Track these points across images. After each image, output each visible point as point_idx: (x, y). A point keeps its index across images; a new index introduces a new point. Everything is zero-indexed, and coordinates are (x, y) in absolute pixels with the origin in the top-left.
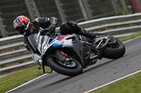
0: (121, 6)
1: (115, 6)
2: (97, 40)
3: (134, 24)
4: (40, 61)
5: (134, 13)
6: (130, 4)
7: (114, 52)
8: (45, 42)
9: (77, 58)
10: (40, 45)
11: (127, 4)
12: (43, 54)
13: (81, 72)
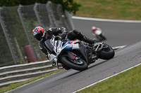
0: (19, 57)
1: (14, 57)
3: (29, 71)
5: (29, 62)
6: (27, 55)
8: (59, 46)
9: (83, 58)
10: (55, 48)
11: (24, 56)
12: (58, 54)
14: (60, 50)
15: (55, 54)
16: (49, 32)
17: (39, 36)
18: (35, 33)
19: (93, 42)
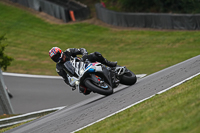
2: (117, 68)
4: (77, 83)
10: (77, 69)
12: (80, 77)
15: (77, 77)
16: (66, 53)
17: (56, 57)
18: (52, 54)
19: (115, 65)
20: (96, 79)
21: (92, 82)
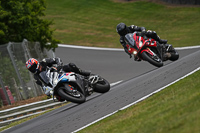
2: (91, 77)
4: (51, 92)
7: (102, 88)
10: (51, 80)
12: (54, 86)
13: (84, 101)
14: (56, 81)
15: (51, 86)
17: (33, 68)
19: (89, 74)
20: (69, 88)
21: (65, 91)
